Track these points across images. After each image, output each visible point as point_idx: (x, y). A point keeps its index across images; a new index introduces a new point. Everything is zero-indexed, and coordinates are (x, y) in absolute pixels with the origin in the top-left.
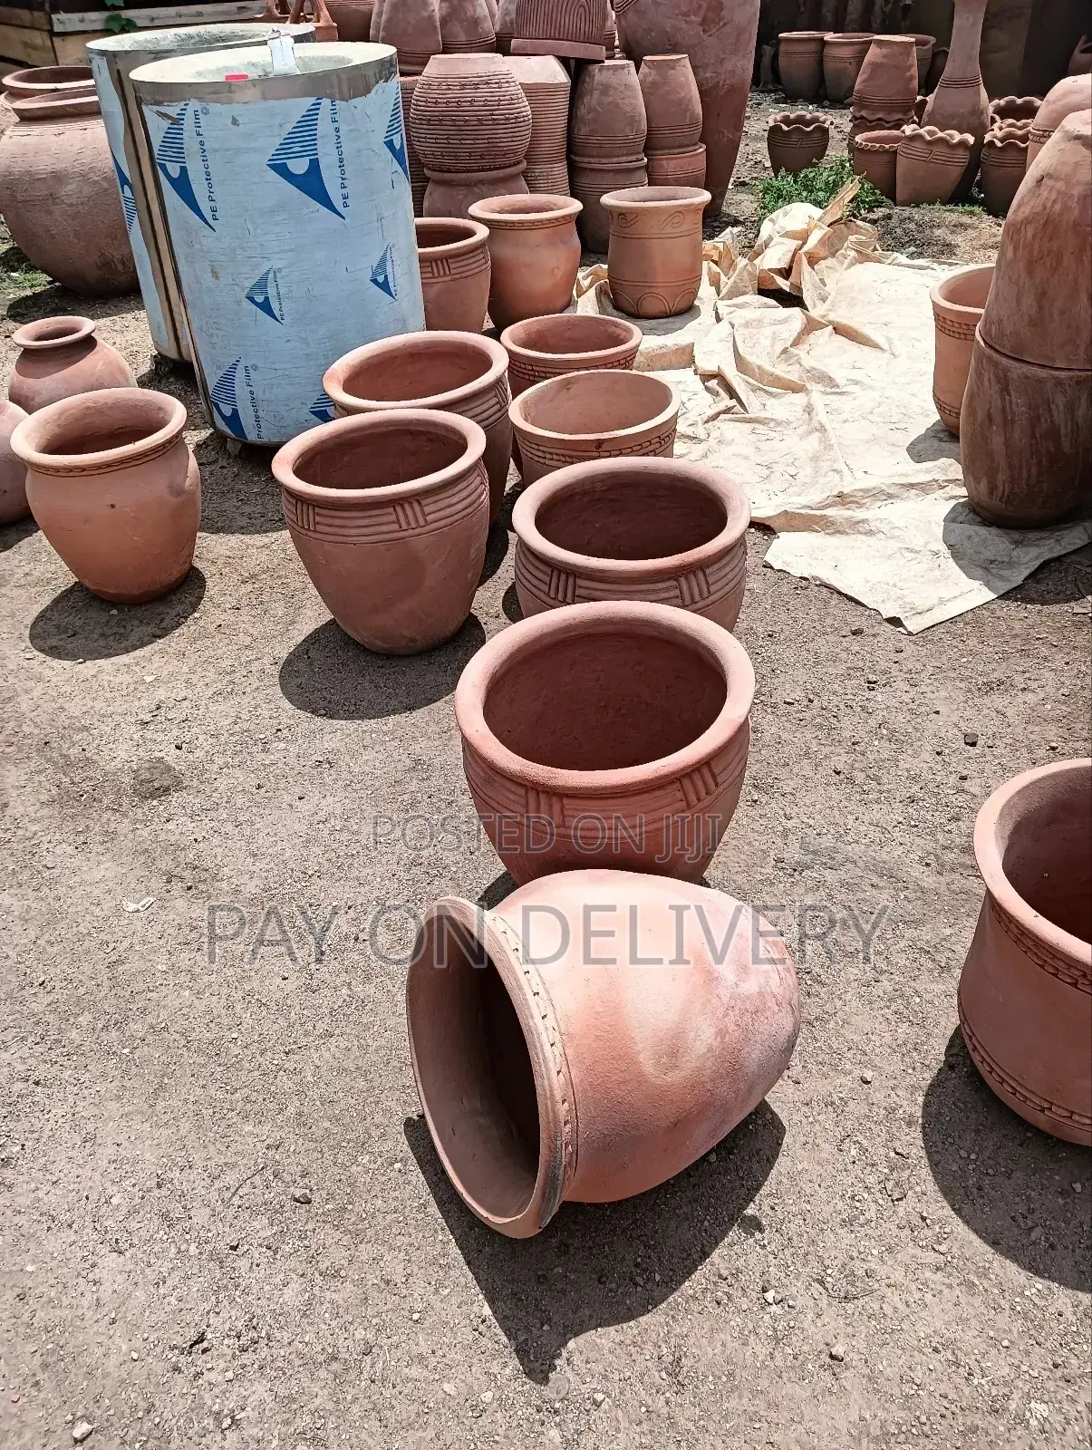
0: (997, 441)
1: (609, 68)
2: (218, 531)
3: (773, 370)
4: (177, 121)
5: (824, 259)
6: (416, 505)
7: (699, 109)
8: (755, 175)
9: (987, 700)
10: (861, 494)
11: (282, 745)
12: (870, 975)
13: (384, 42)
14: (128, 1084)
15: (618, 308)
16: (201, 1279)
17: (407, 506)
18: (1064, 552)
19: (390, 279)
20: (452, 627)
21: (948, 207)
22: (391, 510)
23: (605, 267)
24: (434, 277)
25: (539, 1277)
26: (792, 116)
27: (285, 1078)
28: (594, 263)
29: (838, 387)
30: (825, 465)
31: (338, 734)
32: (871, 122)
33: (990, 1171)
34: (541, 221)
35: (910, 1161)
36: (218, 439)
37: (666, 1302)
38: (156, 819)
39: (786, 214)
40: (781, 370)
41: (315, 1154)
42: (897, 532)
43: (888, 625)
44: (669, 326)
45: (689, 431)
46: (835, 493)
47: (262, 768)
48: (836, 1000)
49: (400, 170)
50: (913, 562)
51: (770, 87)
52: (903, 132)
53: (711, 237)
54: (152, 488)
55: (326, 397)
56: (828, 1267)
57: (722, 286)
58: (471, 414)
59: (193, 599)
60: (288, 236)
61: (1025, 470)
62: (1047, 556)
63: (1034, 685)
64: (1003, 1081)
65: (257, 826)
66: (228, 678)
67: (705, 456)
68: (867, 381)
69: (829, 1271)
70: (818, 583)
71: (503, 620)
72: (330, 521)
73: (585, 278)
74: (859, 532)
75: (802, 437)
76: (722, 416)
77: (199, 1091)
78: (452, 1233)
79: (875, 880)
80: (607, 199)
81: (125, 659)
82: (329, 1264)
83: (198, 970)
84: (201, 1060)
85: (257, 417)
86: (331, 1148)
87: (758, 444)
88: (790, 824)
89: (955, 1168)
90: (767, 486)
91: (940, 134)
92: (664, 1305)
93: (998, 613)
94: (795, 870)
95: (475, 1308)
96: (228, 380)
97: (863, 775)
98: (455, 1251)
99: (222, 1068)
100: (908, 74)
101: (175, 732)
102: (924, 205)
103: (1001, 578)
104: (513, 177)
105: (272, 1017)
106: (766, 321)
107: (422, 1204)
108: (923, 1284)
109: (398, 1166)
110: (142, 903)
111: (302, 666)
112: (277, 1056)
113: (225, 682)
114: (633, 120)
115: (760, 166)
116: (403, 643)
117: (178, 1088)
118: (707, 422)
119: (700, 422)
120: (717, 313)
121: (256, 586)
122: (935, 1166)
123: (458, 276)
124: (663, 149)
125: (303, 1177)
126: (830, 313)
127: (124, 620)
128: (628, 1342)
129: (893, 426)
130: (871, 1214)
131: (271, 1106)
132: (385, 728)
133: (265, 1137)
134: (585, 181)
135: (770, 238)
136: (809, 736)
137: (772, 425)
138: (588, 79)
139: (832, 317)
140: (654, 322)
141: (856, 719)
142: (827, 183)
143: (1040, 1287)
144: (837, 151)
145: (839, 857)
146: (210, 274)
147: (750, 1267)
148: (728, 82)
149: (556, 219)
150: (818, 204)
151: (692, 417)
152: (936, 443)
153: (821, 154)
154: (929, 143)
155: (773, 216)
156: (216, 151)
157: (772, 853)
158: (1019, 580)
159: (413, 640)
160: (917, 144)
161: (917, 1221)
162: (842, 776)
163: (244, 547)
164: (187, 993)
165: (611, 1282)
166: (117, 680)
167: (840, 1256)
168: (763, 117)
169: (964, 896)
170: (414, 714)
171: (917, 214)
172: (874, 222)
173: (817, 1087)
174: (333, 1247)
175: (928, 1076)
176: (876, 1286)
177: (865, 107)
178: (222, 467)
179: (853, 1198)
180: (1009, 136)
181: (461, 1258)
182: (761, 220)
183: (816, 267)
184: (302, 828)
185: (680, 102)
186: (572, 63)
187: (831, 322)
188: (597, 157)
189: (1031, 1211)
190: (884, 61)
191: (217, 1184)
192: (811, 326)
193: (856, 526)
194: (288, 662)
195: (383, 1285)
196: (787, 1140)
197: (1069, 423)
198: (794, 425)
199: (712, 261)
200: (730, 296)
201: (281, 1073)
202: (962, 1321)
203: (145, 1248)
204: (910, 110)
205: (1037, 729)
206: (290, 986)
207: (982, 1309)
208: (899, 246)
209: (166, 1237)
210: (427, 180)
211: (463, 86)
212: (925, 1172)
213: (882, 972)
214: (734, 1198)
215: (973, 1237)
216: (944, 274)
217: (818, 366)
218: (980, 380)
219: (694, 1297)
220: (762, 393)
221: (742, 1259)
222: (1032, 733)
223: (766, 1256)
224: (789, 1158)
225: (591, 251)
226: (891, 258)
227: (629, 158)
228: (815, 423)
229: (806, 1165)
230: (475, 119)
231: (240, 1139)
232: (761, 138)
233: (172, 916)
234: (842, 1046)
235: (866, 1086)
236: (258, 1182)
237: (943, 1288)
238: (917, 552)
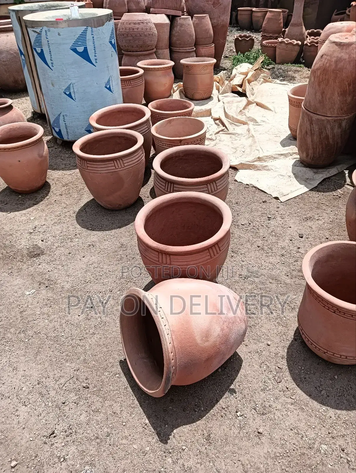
0: (309, 140)
1: (183, 18)
2: (54, 170)
3: (237, 117)
4: (39, 34)
5: (253, 81)
6: (121, 161)
7: (212, 32)
8: (231, 54)
9: (305, 223)
10: (266, 157)
11: (77, 240)
13: (109, 8)
14: (27, 351)
15: (186, 97)
16: (53, 414)
17: (118, 161)
18: (330, 176)
19: (111, 87)
20: (133, 201)
21: (293, 65)
22: (112, 162)
23: (182, 83)
24: (125, 86)
25: (164, 410)
26: (242, 35)
27: (80, 348)
28: (178, 82)
29: (258, 123)
30: (254, 148)
31: (95, 236)
32: (268, 37)
33: (309, 373)
34: (160, 68)
35: (283, 370)
36: (54, 139)
37: (205, 417)
38: (35, 264)
39: (241, 67)
40: (239, 117)
41: (90, 372)
42: (277, 170)
43: (274, 199)
44: (203, 103)
45: (210, 137)
46: (257, 157)
47: (70, 247)
48: (259, 319)
49: (114, 51)
50: (283, 179)
51: (235, 25)
52: (278, 40)
53: (216, 74)
54: (32, 155)
55: (90, 125)
56: (257, 404)
57: (220, 90)
58: (139, 131)
59: (46, 192)
60: (77, 72)
61: (318, 150)
62: (325, 177)
63: (321, 218)
64: (312, 344)
65: (69, 266)
66: (58, 218)
67: (215, 145)
68: (267, 121)
69: (257, 406)
70: (252, 186)
71: (150, 199)
72: (92, 166)
73: (175, 87)
74: (265, 170)
75: (246, 139)
76: (220, 132)
77: (51, 353)
78: (136, 397)
79: (271, 281)
80: (182, 61)
81: (24, 212)
82: (95, 408)
83: (50, 313)
84: (52, 343)
85: (67, 132)
86: (95, 370)
87: (232, 141)
88: (243, 263)
89: (297, 372)
90: (235, 155)
91: (290, 41)
92: (204, 418)
93: (310, 195)
94: (245, 278)
95: (143, 421)
96: (57, 119)
97: (267, 248)
98: (136, 402)
99: (59, 345)
100: (280, 22)
101: (41, 236)
102: (285, 64)
103: (310, 184)
104: (151, 54)
105: (75, 328)
106: (235, 101)
107: (126, 388)
108: (287, 409)
109: (117, 375)
110: (31, 292)
111: (83, 214)
112: (77, 341)
114: (191, 36)
115: (232, 51)
116: (117, 206)
117: (44, 352)
118: (216, 134)
119: (213, 134)
120: (218, 99)
121: (67, 187)
122: (291, 371)
123: (133, 86)
124: (200, 45)
125: (86, 380)
127: (24, 199)
128: (193, 430)
129: (275, 136)
130: (271, 387)
131: (75, 357)
132: (111, 234)
133: (73, 367)
134: (175, 56)
135: (236, 75)
136: (249, 235)
137: (237, 135)
138: (175, 22)
139: (256, 100)
140: (198, 102)
141: (264, 230)
142: (254, 57)
143: (324, 409)
144: (257, 46)
145: (259, 274)
146: (51, 85)
147: (232, 405)
148: (222, 23)
149: (166, 68)
150: (251, 63)
151: (211, 133)
152: (289, 141)
153: (252, 47)
154: (287, 44)
155: (236, 67)
156: (53, 44)
157: (238, 273)
158: (316, 185)
159: (120, 205)
160: (283, 44)
161: (285, 389)
162: (260, 248)
163: (63, 175)
164: (47, 321)
165: (187, 411)
166: (22, 219)
168: (233, 35)
169: (299, 286)
170: (121, 229)
171: (283, 67)
172: (269, 69)
173: (253, 347)
174: (97, 402)
175: (288, 343)
176: (272, 410)
177: (266, 32)
178: (56, 148)
179: (265, 382)
180: (312, 42)
181: (139, 404)
182: (232, 69)
183: (251, 84)
184: (84, 267)
185: (206, 30)
186: (171, 17)
187: (255, 102)
188: (179, 47)
190: (272, 17)
191: (58, 383)
192: (249, 103)
193: (264, 168)
194: (79, 213)
195: (113, 414)
196: (243, 364)
197: (332, 134)
198: (244, 135)
199: (217, 82)
200: (223, 93)
201: (79, 346)
202: (299, 420)
203: (34, 404)
204: (280, 33)
205: (322, 232)
206: (81, 318)
207: (306, 417)
208: (277, 77)
209: (41, 400)
210: (123, 54)
211: (135, 24)
212: (287, 373)
214: (227, 383)
215: (303, 393)
216: (291, 86)
217: (251, 116)
218: (303, 120)
219: (214, 415)
220: (233, 125)
221: (229, 402)
222: (320, 233)
223: (237, 401)
224: (244, 370)
225: (178, 78)
226: (275, 81)
227: (190, 48)
228: (250, 135)
229: (250, 372)
230: (139, 34)
231: (65, 368)
232: (232, 42)
233: (41, 296)
234: (261, 334)
235: (269, 346)
236: (71, 382)
237: (294, 410)
238: (284, 176)
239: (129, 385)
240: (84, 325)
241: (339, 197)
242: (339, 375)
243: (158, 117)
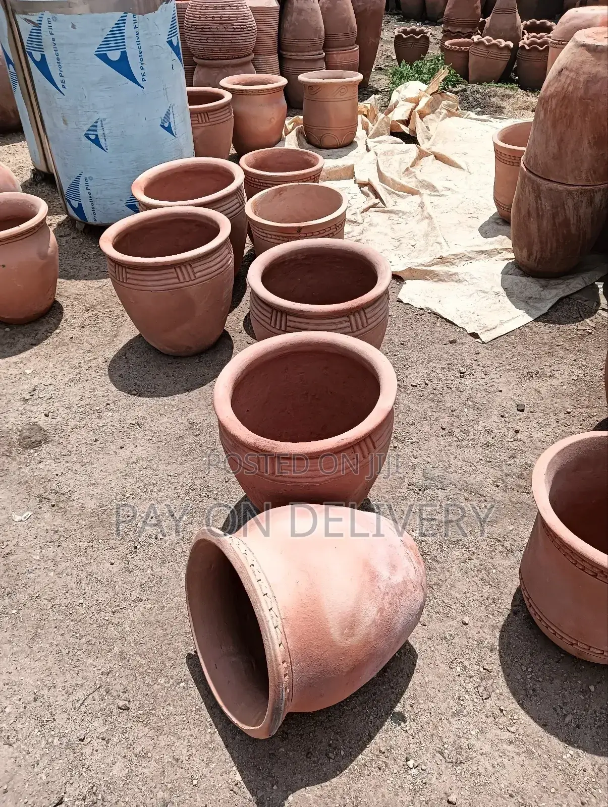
0: (534, 227)
2: (70, 278)
3: (400, 181)
4: (37, 25)
5: (428, 114)
6: (189, 268)
7: (354, 24)
8: (387, 64)
9: (529, 383)
10: (453, 257)
11: (110, 414)
12: (466, 556)
14: (16, 633)
15: (310, 143)
16: (61, 761)
17: (183, 268)
18: (571, 292)
19: (172, 125)
20: (213, 340)
21: (499, 85)
22: (173, 270)
23: (301, 117)
24: (199, 123)
26: (408, 29)
27: (112, 628)
28: (295, 115)
29: (438, 191)
30: (432, 240)
31: (143, 406)
32: (454, 33)
33: (540, 679)
34: (263, 90)
35: (492, 673)
36: (70, 221)
37: (348, 769)
38: (33, 461)
39: (406, 88)
40: (404, 181)
41: (132, 678)
42: (474, 281)
43: (471, 337)
44: (339, 155)
45: (353, 218)
46: (438, 257)
47: (98, 428)
48: (446, 572)
49: (177, 58)
50: (485, 298)
51: (395, 12)
52: (473, 40)
53: (362, 101)
54: (27, 254)
55: (134, 198)
56: (445, 743)
57: (370, 130)
58: (222, 209)
59: (55, 321)
60: (109, 98)
61: (549, 245)
62: (563, 295)
63: (556, 373)
64: (547, 627)
65: (95, 466)
66: (77, 371)
67: (362, 233)
68: (455, 188)
69: (446, 746)
70: (429, 311)
71: (244, 335)
72: (136, 277)
73: (290, 124)
74: (453, 280)
75: (418, 222)
76: (372, 209)
77: (60, 638)
78: (217, 727)
79: (467, 496)
80: (302, 77)
81: (14, 359)
82: (141, 749)
83: (59, 559)
84: (60, 618)
85: (93, 208)
86: (141, 673)
87: (392, 226)
88: (415, 461)
89: (519, 677)
90: (398, 252)
91: (494, 42)
92: (346, 771)
93: (535, 330)
94: (420, 490)
95: (231, 776)
96: (75, 185)
97: (458, 430)
98: (218, 738)
99: (73, 623)
100: (475, 5)
101: (44, 406)
102: (485, 83)
103: (536, 308)
104: (246, 63)
105: (104, 589)
106: (396, 151)
107: (198, 709)
108: (502, 753)
109: (182, 684)
110: (25, 516)
111: (122, 364)
112: (107, 614)
113: (75, 373)
114: (317, 31)
115: (390, 58)
116: (183, 349)
117: (47, 636)
118: (363, 212)
119: (358, 213)
120: (367, 146)
121: (94, 313)
122: (507, 676)
123: (213, 123)
124: (333, 48)
125: (124, 692)
126: (432, 147)
127: (14, 334)
128: (326, 795)
129: (470, 216)
130: (470, 708)
131: (104, 647)
132: (173, 403)
133: (100, 667)
134: (290, 66)
135: (397, 102)
136: (426, 406)
137: (401, 214)
138: (289, 6)
139: (434, 149)
140: (330, 151)
142: (429, 70)
143: (572, 753)
144: (434, 51)
145: (446, 482)
146: (62, 122)
147: (398, 745)
148: (372, 8)
149: (272, 89)
150: (425, 82)
151: (354, 210)
152: (496, 226)
153: (425, 52)
154: (488, 47)
155: (399, 88)
157: (406, 479)
158: (545, 310)
159: (190, 348)
160: (482, 47)
161: (497, 712)
162: (446, 431)
163: (87, 288)
164: (52, 574)
165: (314, 757)
166: (10, 372)
167: (452, 736)
168: (391, 30)
170: (191, 393)
171: (479, 88)
172: (456, 93)
173: (436, 627)
174: (143, 738)
175: (502, 620)
176: (474, 755)
177: (450, 25)
178: (73, 238)
179: (459, 698)
180: (533, 43)
181: (222, 743)
182: (392, 91)
183: (424, 119)
184: (122, 466)
185: (343, 20)
187: (433, 153)
188: (295, 52)
189: (565, 704)
191: (72, 698)
192: (422, 155)
193: (450, 277)
194: (113, 361)
195: (174, 762)
196: (419, 662)
197: (575, 217)
198: (413, 215)
199: (364, 115)
200: (374, 136)
201: (110, 625)
202: (527, 777)
203: (26, 741)
204: (475, 27)
205: (558, 400)
206: (115, 569)
207: (538, 769)
208: (470, 107)
209: (39, 733)
210: (196, 64)
211: (215, 8)
212: (501, 681)
213: (473, 554)
214: (388, 700)
215: (531, 721)
216: (498, 126)
217: (426, 179)
218: (523, 191)
219: (365, 765)
220: (394, 195)
221: (393, 740)
222: (556, 403)
223: (408, 737)
224: (420, 674)
225: (293, 108)
226: (467, 115)
227: (314, 53)
228: (425, 214)
229: (431, 678)
230: (223, 27)
231: (85, 668)
232: (390, 42)
233: (42, 525)
234: (450, 601)
235: (465, 626)
236: (97, 697)
237: (514, 755)
238: (486, 293)
239: (205, 703)
240: (120, 583)
241: (588, 332)
242: (598, 683)
243: (259, 182)
